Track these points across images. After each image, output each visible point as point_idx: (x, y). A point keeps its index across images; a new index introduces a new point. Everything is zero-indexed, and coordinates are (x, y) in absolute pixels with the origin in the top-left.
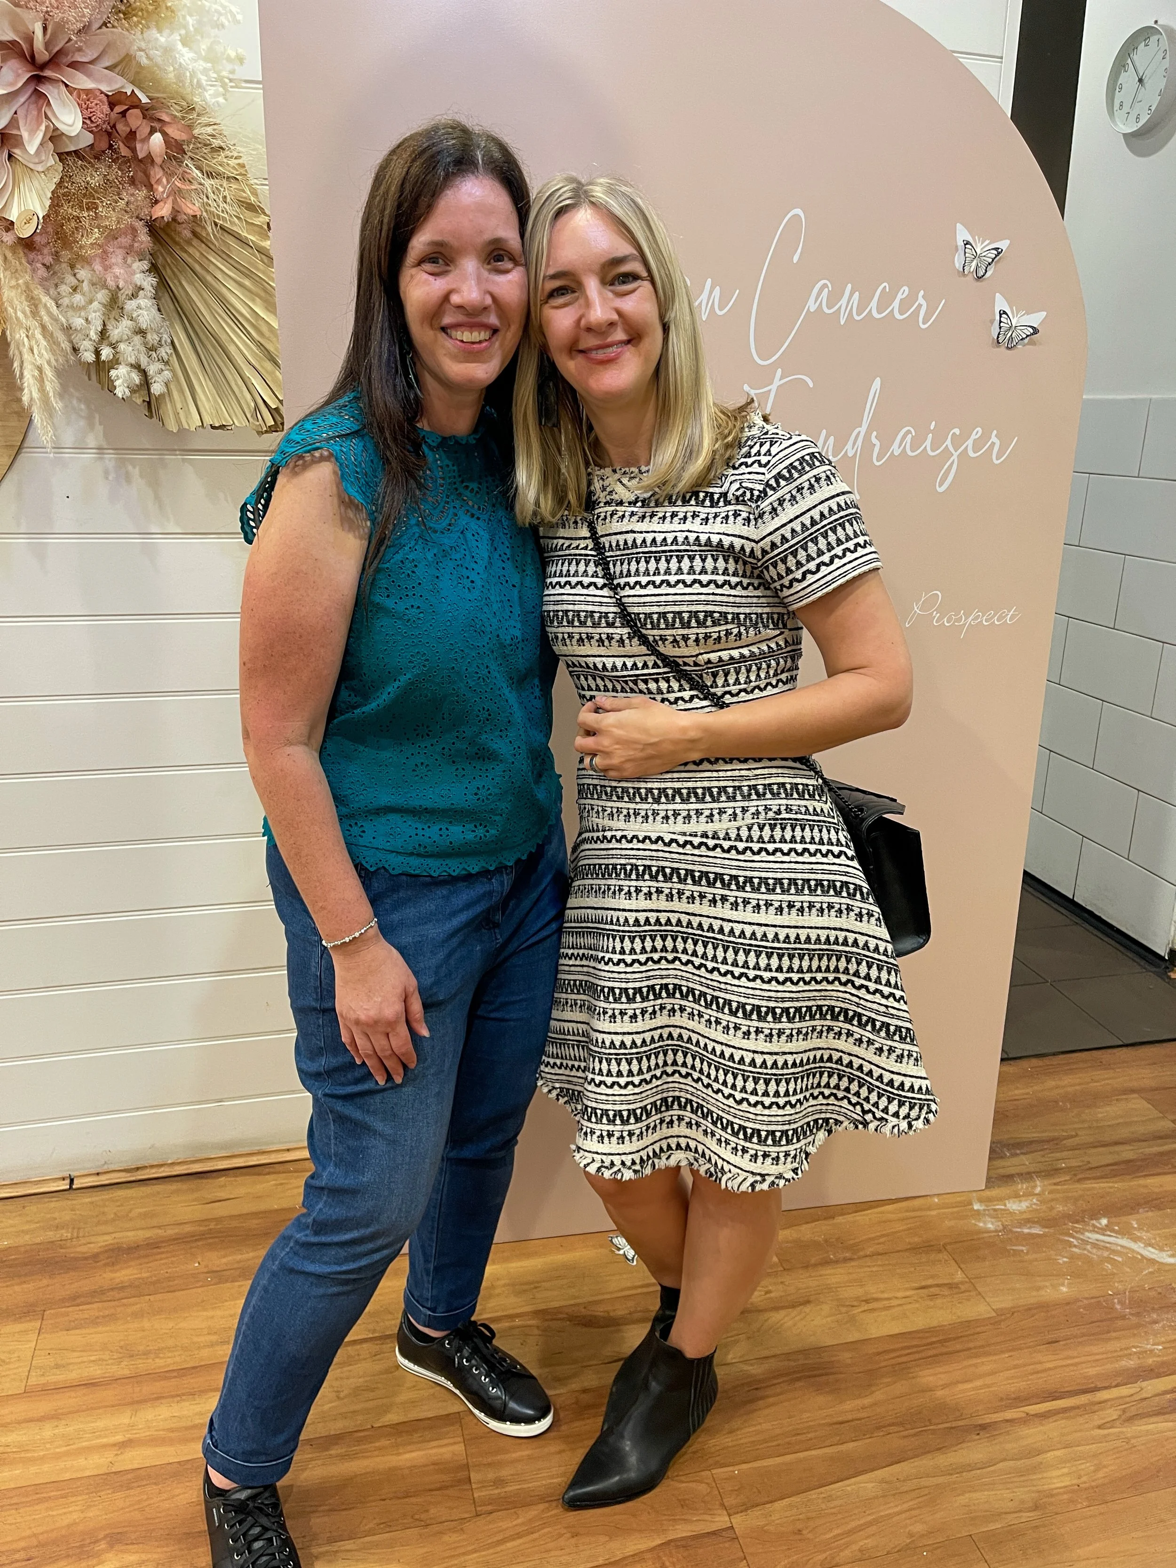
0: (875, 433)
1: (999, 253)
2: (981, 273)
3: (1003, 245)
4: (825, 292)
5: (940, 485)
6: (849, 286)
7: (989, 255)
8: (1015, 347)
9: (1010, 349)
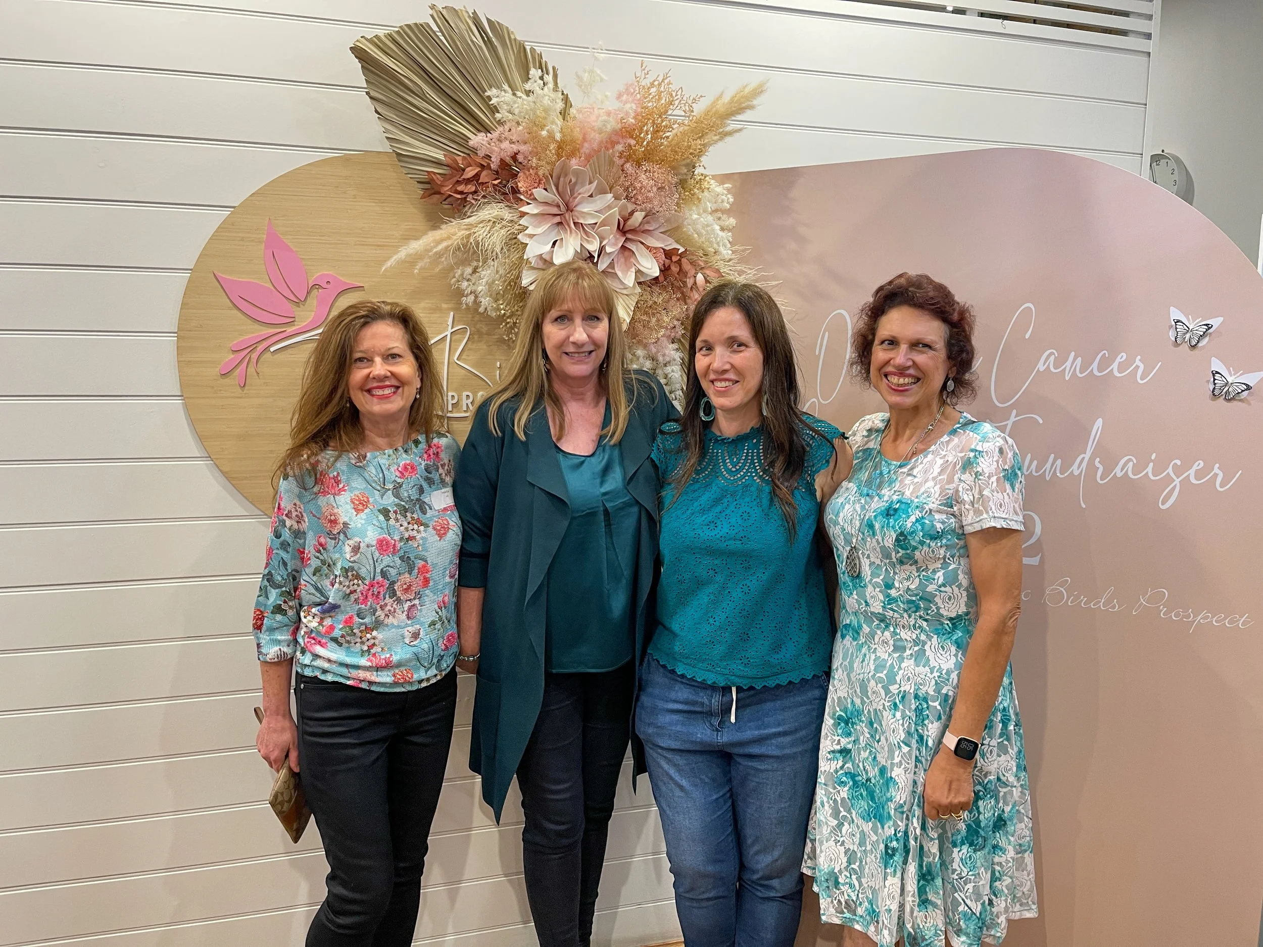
0: (1098, 459)
1: (1210, 328)
2: (1194, 343)
3: (1216, 322)
4: (1052, 358)
5: (1163, 504)
6: (1073, 354)
7: (1200, 329)
8: (1233, 399)
9: (1229, 400)
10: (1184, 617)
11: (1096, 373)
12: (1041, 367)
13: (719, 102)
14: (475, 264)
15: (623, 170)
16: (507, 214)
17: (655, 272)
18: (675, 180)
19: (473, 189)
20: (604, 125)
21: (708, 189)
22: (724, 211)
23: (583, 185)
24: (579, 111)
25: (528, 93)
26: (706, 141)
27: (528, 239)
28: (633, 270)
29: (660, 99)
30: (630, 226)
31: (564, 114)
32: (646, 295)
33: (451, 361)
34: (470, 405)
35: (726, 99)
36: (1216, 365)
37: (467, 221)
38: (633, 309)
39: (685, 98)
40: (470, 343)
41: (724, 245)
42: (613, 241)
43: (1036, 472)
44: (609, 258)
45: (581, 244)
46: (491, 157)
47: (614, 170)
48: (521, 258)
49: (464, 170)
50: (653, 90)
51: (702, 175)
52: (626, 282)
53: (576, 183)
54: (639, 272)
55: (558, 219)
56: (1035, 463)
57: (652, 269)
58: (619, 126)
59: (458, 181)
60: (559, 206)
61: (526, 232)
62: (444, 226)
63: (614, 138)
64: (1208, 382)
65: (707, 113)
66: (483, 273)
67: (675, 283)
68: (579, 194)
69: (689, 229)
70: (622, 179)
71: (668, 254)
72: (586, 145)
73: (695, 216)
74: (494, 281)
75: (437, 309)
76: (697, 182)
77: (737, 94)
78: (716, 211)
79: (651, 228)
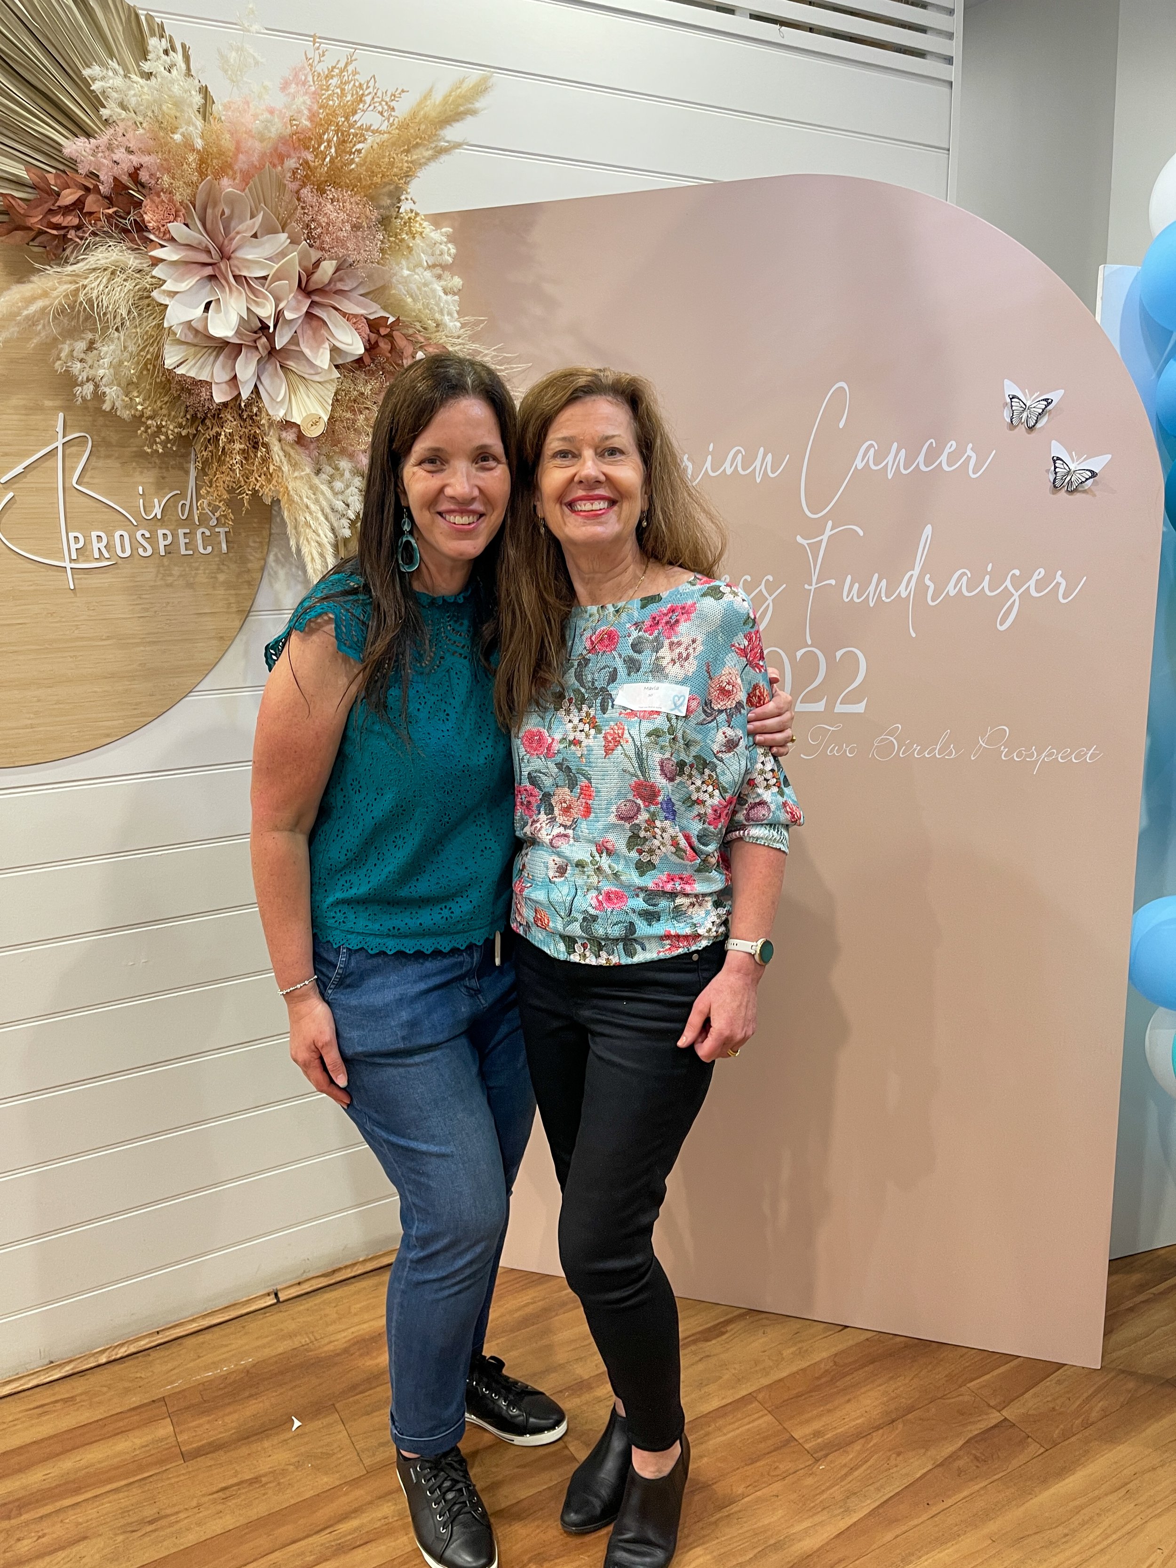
0: (928, 576)
1: (1049, 404)
2: (1031, 424)
3: (1056, 396)
4: (872, 451)
5: (1001, 625)
6: (895, 445)
7: (1039, 406)
8: (1076, 490)
9: (1071, 492)
10: (1027, 756)
11: (923, 468)
12: (859, 464)
13: (428, 102)
14: (90, 336)
15: (299, 199)
16: (132, 261)
17: (358, 349)
18: (375, 215)
19: (76, 221)
20: (266, 127)
21: (421, 233)
22: (444, 267)
23: (242, 220)
24: (227, 107)
25: (148, 76)
26: (415, 157)
27: (167, 299)
28: (327, 345)
29: (343, 94)
30: (316, 283)
31: (205, 111)
32: (347, 382)
33: (67, 485)
34: (104, 551)
35: (438, 97)
36: (1057, 450)
37: (69, 269)
38: (331, 402)
39: (379, 94)
40: (93, 459)
41: (450, 314)
42: (293, 303)
43: (858, 598)
44: (290, 330)
45: (248, 309)
46: (98, 176)
47: (287, 197)
48: (160, 326)
49: (58, 194)
50: (334, 82)
51: (412, 211)
52: (317, 363)
53: (230, 218)
54: (334, 350)
55: (209, 271)
56: (856, 585)
57: (354, 345)
58: (289, 131)
59: (50, 210)
60: (209, 252)
61: (164, 287)
62: (35, 278)
63: (282, 149)
64: (1048, 471)
65: (414, 115)
66: (105, 349)
67: (387, 366)
68: (238, 233)
69: (399, 290)
70: (299, 210)
71: (374, 325)
72: (241, 157)
73: (406, 272)
74: (121, 363)
75: (38, 409)
76: (405, 223)
77: (451, 92)
78: (434, 266)
79: (346, 288)
